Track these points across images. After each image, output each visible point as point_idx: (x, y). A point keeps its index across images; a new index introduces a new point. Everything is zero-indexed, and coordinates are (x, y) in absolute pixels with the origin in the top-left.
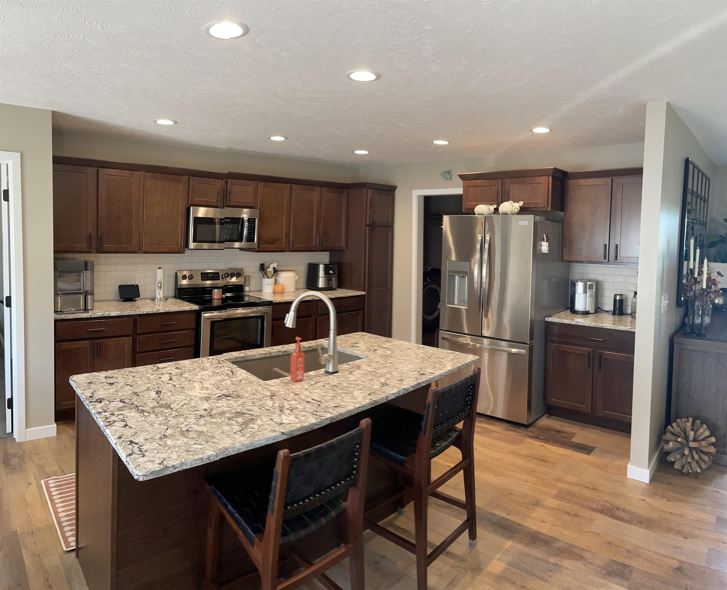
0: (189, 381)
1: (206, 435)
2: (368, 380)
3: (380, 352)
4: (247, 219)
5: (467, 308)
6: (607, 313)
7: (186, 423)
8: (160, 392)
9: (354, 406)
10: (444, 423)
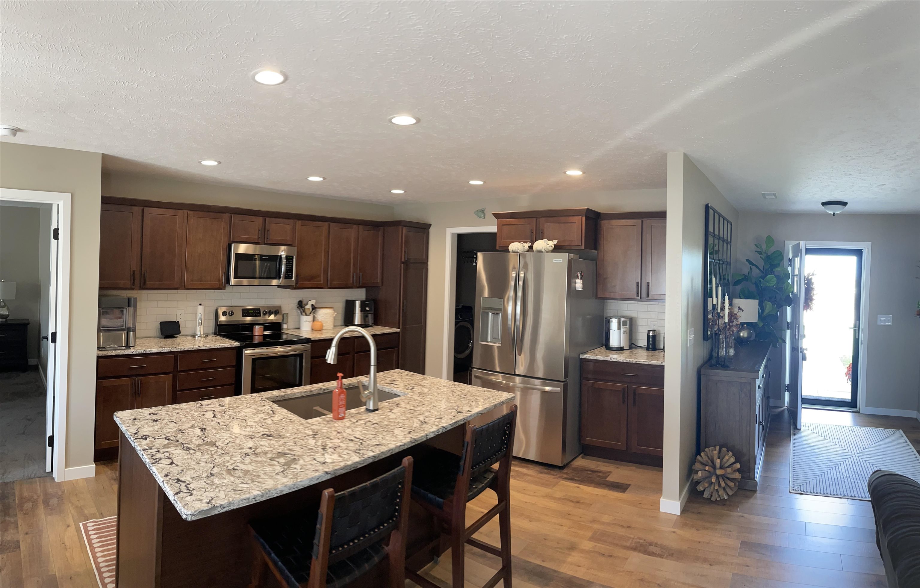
0: (234, 418)
1: (252, 474)
2: (408, 418)
3: (417, 389)
4: (285, 256)
5: (500, 345)
6: (642, 349)
7: (232, 462)
8: (205, 429)
9: (395, 445)
10: (481, 463)
